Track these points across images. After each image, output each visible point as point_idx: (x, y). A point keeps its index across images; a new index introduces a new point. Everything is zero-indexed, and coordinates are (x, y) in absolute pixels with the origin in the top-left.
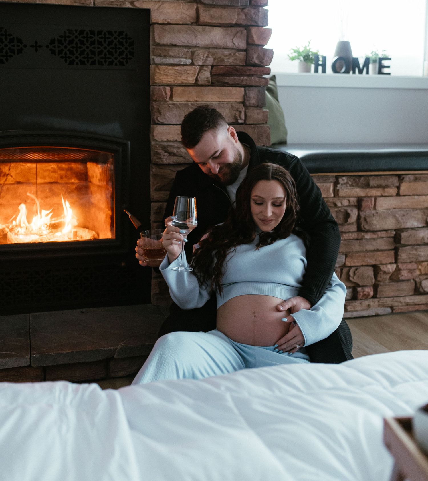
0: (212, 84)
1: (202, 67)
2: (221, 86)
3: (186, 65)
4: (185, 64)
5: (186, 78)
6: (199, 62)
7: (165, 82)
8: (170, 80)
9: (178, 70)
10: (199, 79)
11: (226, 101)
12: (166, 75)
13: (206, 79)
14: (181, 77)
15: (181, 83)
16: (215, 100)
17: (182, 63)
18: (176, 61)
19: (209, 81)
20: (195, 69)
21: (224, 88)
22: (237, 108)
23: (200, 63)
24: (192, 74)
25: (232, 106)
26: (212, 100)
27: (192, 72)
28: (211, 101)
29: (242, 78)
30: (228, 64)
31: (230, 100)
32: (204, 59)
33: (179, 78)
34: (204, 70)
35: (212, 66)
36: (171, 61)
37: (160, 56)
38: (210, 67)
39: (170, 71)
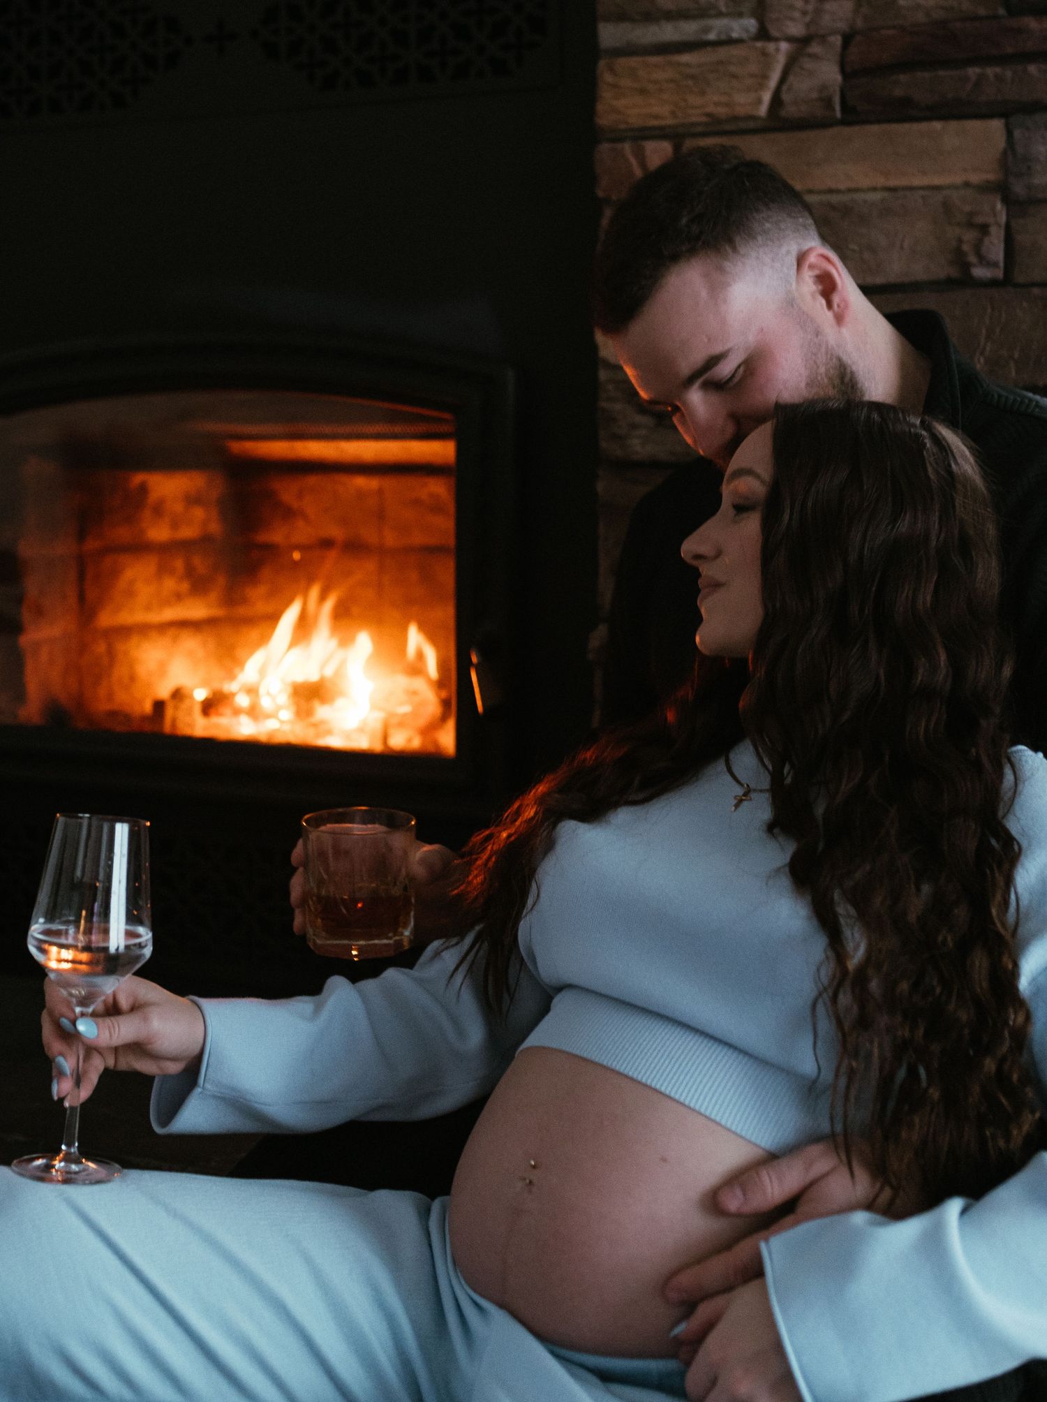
0: (852, 116)
1: (802, 43)
2: (889, 121)
3: (730, 42)
4: (723, 37)
5: (724, 99)
6: (789, 23)
7: (635, 122)
8: (660, 111)
9: (688, 65)
10: (785, 97)
11: (917, 182)
12: (643, 91)
13: (815, 95)
14: (703, 93)
15: (704, 119)
16: (865, 182)
17: (712, 36)
18: (689, 29)
19: (828, 103)
20: (764, 54)
21: (907, 126)
22: (971, 214)
23: (796, 29)
24: (752, 76)
25: (947, 207)
26: (853, 185)
27: (753, 68)
28: (850, 190)
29: (973, 72)
30: (920, 17)
31: (937, 181)
32: (810, 7)
33: (693, 100)
34: (810, 56)
35: (847, 39)
36: (668, 32)
37: (622, 17)
38: (837, 40)
39: (659, 75)
